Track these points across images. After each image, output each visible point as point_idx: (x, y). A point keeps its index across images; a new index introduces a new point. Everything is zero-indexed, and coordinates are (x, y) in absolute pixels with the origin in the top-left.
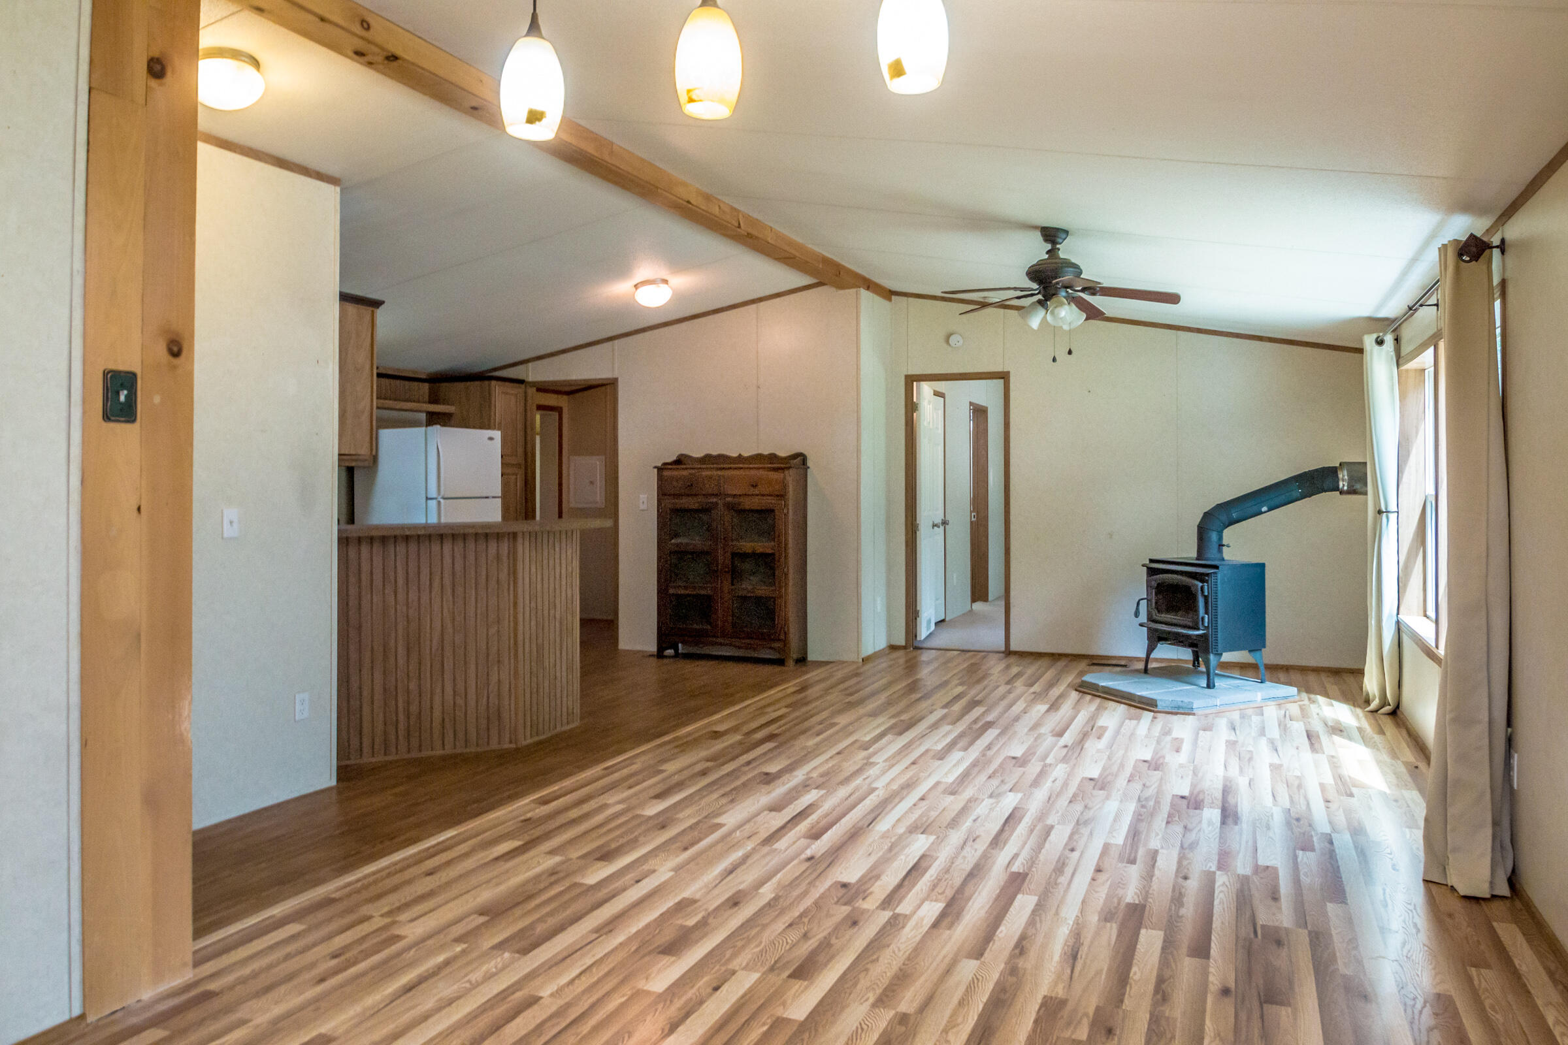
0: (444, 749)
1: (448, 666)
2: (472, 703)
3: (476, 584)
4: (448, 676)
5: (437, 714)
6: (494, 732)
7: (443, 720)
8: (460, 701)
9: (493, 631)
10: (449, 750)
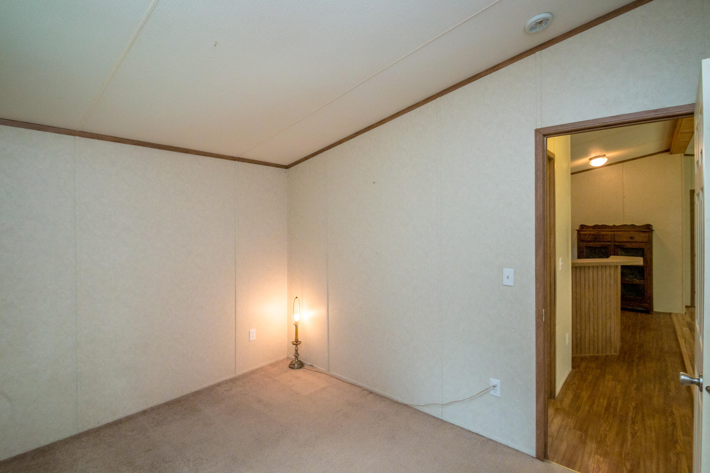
0: (590, 353)
1: (591, 320)
2: (600, 335)
3: (602, 285)
4: (591, 323)
5: (587, 340)
6: (608, 349)
7: (589, 341)
8: (596, 334)
9: (608, 305)
10: (591, 354)
